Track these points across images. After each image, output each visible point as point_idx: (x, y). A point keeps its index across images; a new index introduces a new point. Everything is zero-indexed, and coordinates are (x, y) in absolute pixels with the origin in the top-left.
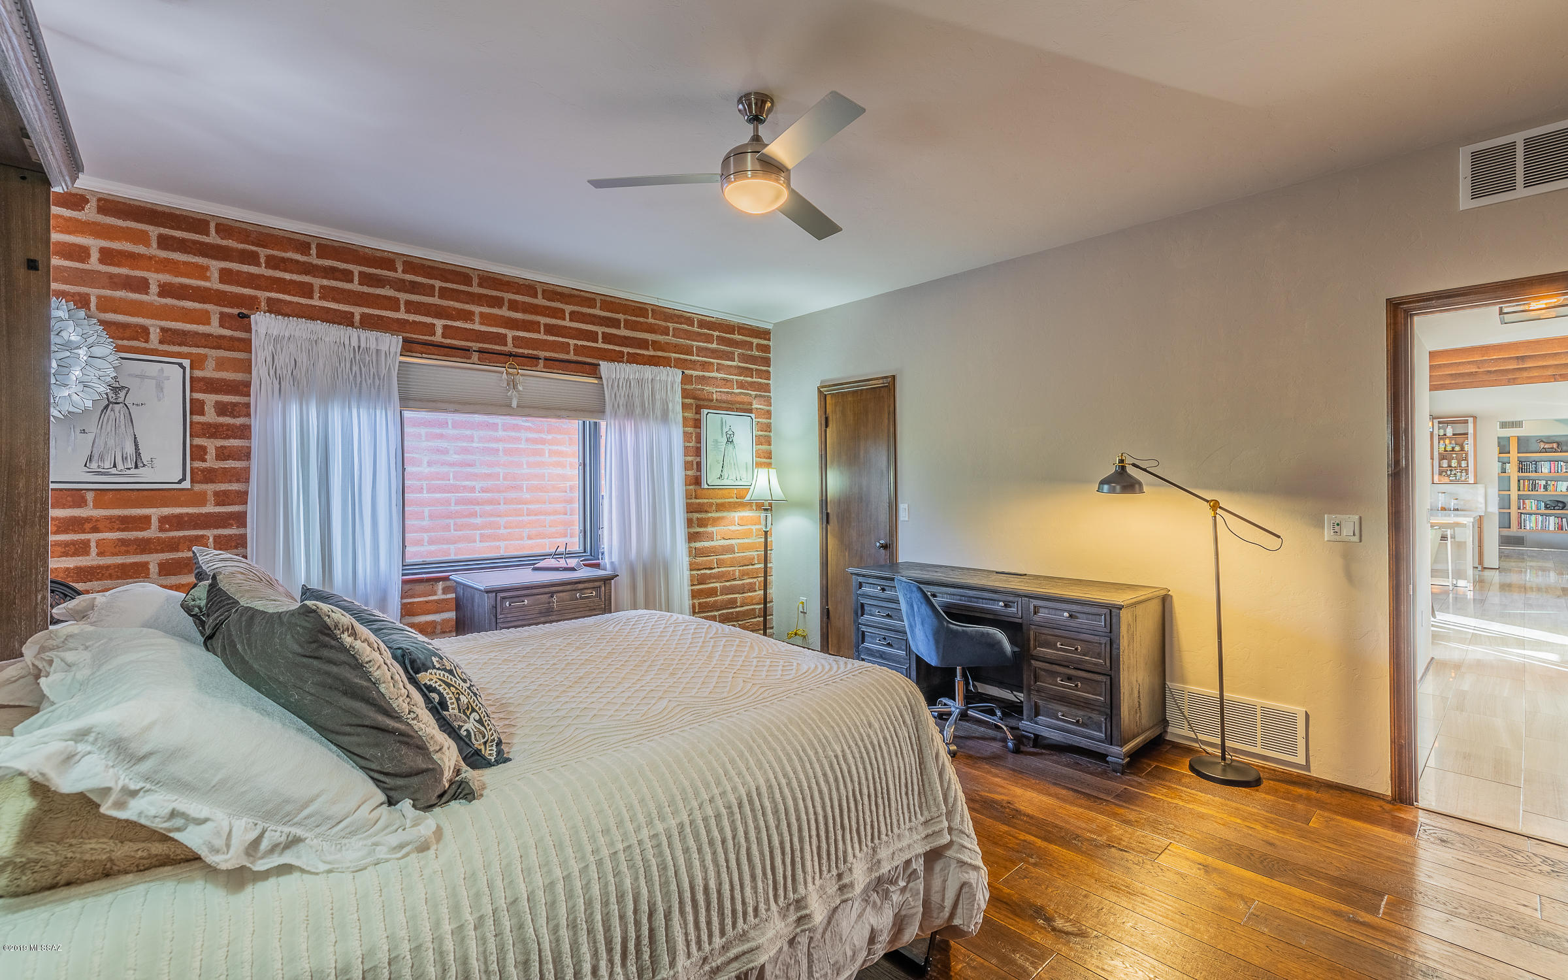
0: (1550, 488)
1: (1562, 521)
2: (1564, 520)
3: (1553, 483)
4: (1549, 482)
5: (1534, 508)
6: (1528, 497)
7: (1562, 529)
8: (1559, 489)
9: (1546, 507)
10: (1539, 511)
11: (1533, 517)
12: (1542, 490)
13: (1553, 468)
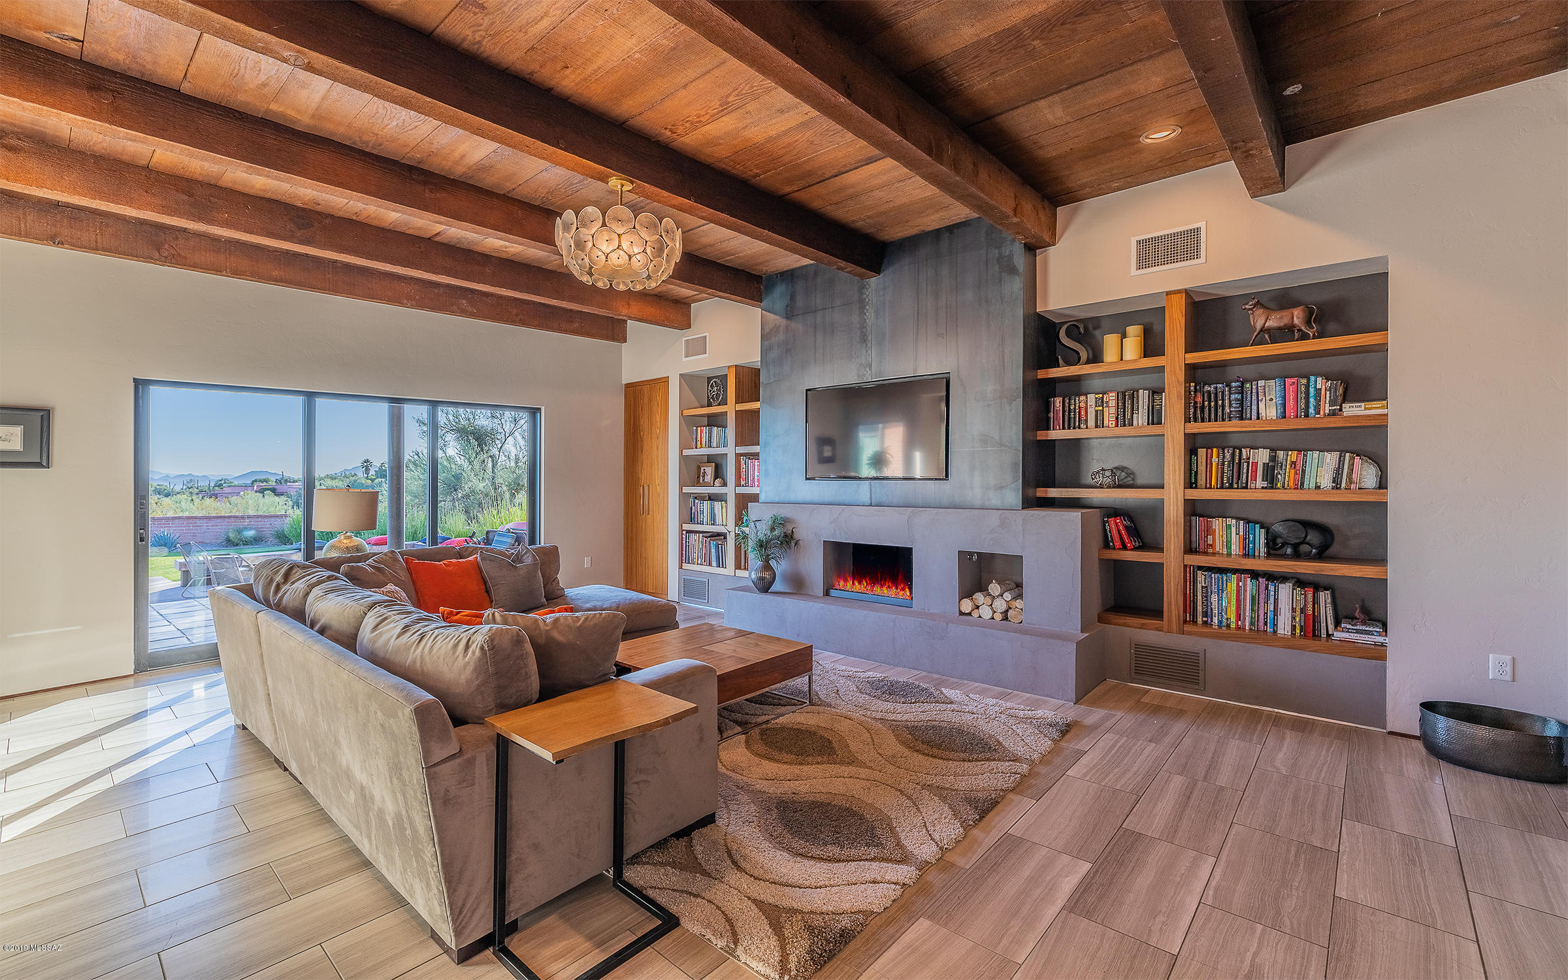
0: (1286, 476)
1: (1315, 601)
2: (1324, 597)
3: (1293, 456)
4: (1281, 454)
5: (1235, 549)
6: (1220, 509)
7: (1315, 635)
8: (1310, 482)
9: (1274, 547)
10: (1249, 564)
11: (1233, 582)
12: (1260, 483)
13: (1291, 403)
